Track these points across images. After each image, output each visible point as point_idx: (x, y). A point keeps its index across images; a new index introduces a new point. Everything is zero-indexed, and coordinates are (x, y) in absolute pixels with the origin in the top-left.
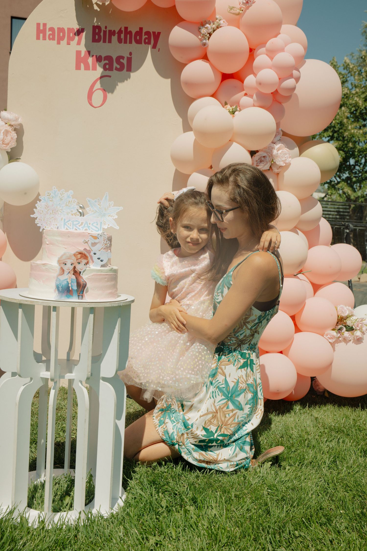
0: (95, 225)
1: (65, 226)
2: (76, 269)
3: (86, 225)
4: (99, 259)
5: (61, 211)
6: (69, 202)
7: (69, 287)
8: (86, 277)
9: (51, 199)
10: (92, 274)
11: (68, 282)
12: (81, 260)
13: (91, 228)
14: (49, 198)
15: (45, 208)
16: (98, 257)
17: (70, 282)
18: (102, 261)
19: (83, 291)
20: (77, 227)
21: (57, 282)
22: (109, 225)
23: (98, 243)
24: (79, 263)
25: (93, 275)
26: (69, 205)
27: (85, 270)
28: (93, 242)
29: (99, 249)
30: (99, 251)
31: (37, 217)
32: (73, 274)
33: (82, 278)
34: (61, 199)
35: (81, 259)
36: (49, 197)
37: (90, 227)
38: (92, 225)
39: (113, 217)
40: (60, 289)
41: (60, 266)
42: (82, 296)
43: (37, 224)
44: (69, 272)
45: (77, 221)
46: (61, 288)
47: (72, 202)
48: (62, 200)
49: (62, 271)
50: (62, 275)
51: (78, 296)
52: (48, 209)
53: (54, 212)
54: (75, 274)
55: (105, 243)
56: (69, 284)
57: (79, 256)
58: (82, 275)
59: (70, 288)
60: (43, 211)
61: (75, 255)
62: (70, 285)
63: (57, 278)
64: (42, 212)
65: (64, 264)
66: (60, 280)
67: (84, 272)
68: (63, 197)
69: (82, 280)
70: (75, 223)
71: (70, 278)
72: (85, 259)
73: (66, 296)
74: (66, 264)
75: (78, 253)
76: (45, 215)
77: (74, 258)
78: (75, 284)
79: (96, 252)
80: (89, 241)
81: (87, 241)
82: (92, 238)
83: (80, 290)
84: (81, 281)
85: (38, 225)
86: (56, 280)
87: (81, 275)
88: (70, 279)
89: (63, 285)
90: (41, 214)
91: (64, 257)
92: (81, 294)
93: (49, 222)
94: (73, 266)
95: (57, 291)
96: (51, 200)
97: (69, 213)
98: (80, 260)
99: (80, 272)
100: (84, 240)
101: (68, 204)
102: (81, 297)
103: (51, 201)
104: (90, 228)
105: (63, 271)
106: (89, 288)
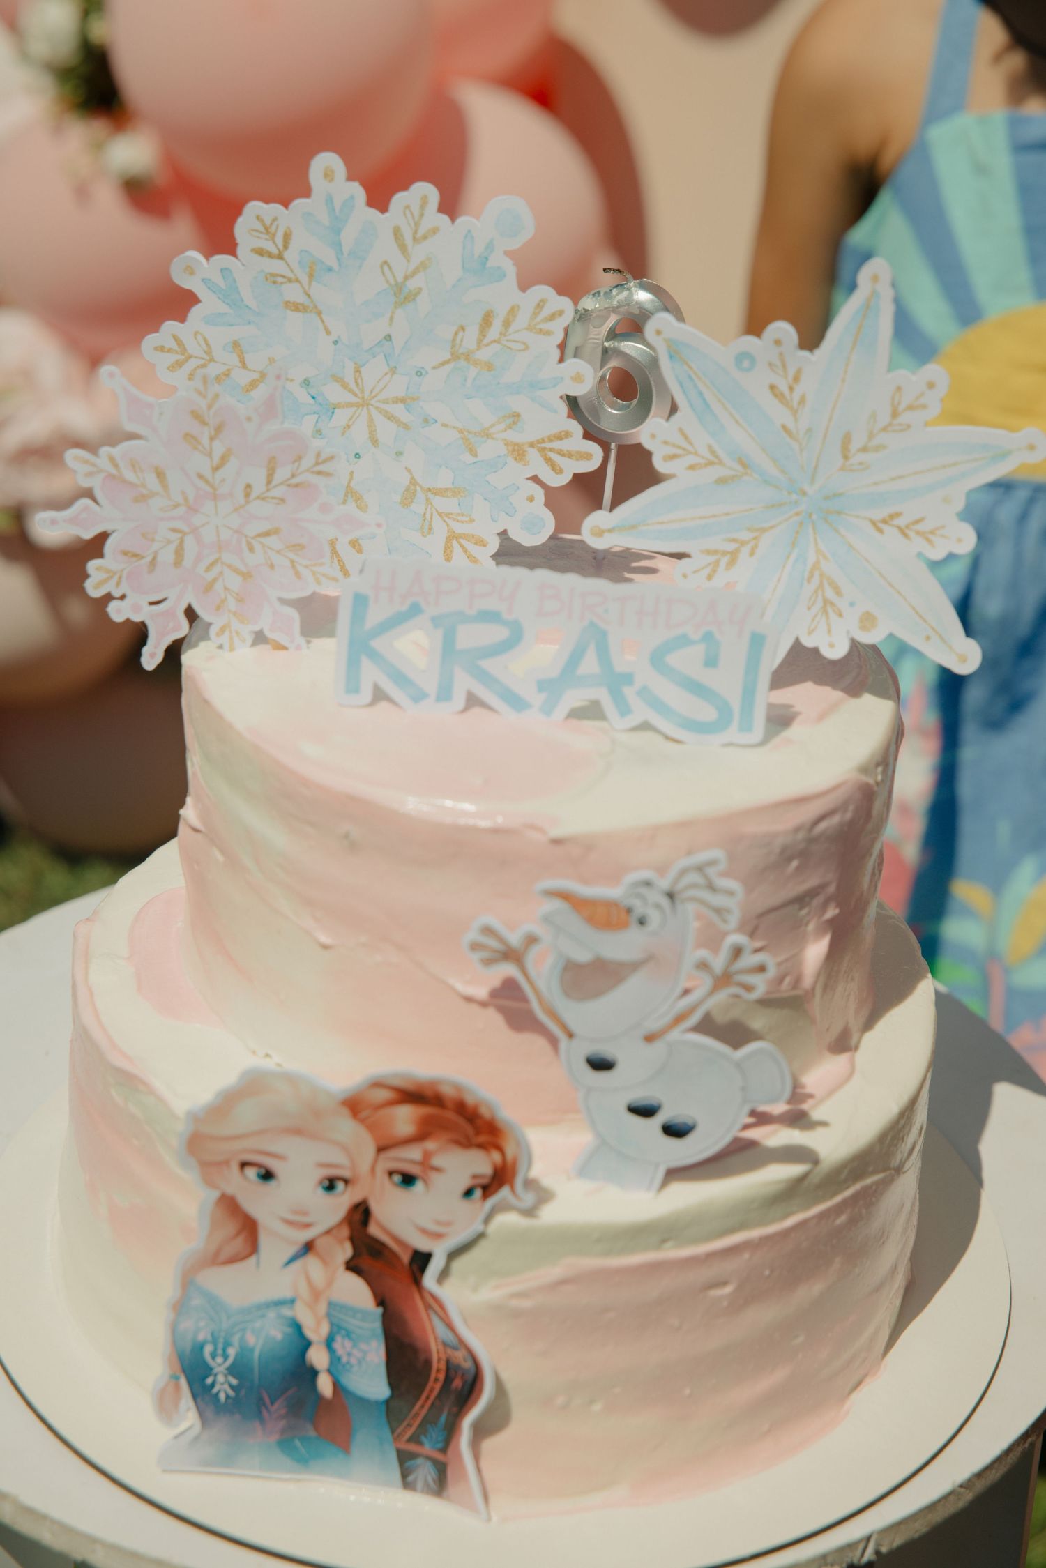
0: (687, 660)
1: (366, 663)
2: (373, 1230)
3: (590, 664)
4: (645, 1111)
5: (398, 410)
6: (487, 320)
7: (314, 1373)
8: (489, 1294)
9: (293, 293)
10: (555, 1271)
11: (297, 1327)
12: (427, 1155)
13: (644, 693)
14: (273, 278)
15: (189, 437)
16: (641, 1095)
17: (316, 1330)
18: (674, 1131)
19: (451, 1430)
20: (485, 678)
21: (187, 1325)
22: (868, 620)
23: (634, 966)
24: (408, 1180)
25: (564, 1282)
26: (483, 355)
27: (481, 1236)
28: (583, 956)
29: (653, 1025)
30: (650, 1038)
31: (103, 537)
32: (352, 1266)
33: (436, 1305)
34: (398, 288)
35: (430, 1145)
36: (276, 266)
37: (628, 679)
38: (658, 659)
39: (927, 536)
40: (223, 1385)
41: (209, 1182)
42: (442, 1471)
43: (108, 598)
44: (309, 1247)
45: (490, 617)
46: (232, 1371)
47: (522, 320)
48: (412, 297)
49: (230, 1227)
50: (232, 1260)
51: (405, 1459)
52: (219, 448)
53: (282, 474)
54: (365, 1263)
55: (719, 963)
56: (307, 1344)
57: (404, 1119)
58: (444, 1275)
59: (325, 1385)
60: (160, 475)
61: (354, 1106)
62: (318, 1357)
63: (187, 1281)
64: (152, 481)
65: (251, 1173)
66: (214, 1303)
67: (453, 1255)
68: (423, 266)
69: (441, 1330)
70: (470, 637)
71: (316, 1294)
72: (466, 1143)
73: (285, 1445)
74: (267, 1176)
75: (384, 1095)
76: (193, 510)
77: (347, 1128)
78: (376, 1353)
79: (606, 1050)
80: (531, 940)
81: (514, 939)
82: (575, 923)
83: (421, 1409)
84: (434, 1336)
85: (118, 612)
86: (180, 1307)
87: (429, 1279)
88: (322, 1308)
89: (244, 1351)
90: (142, 499)
91: (247, 1116)
92: (428, 1447)
93: (234, 582)
94: (343, 1200)
95: (187, 1400)
96: (301, 299)
97: (487, 435)
98: (414, 1153)
99: (421, 1260)
100: (488, 931)
101: (469, 340)
102: (425, 1471)
103: (296, 307)
104: (629, 692)
105: (249, 1229)
106: (515, 1399)
